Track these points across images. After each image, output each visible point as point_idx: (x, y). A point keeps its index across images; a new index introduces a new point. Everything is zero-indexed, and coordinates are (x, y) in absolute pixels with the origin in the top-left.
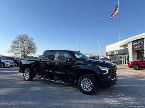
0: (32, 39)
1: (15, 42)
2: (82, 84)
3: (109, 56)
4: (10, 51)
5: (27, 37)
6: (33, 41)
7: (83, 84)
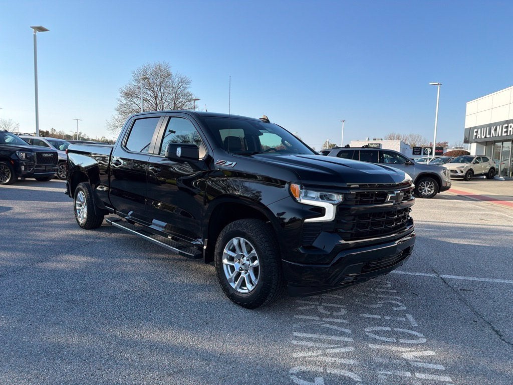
0: (184, 82)
1: (129, 94)
2: (225, 261)
3: (474, 146)
4: (117, 123)
5: (169, 75)
6: (187, 90)
7: (231, 259)
